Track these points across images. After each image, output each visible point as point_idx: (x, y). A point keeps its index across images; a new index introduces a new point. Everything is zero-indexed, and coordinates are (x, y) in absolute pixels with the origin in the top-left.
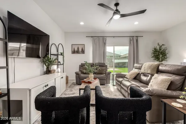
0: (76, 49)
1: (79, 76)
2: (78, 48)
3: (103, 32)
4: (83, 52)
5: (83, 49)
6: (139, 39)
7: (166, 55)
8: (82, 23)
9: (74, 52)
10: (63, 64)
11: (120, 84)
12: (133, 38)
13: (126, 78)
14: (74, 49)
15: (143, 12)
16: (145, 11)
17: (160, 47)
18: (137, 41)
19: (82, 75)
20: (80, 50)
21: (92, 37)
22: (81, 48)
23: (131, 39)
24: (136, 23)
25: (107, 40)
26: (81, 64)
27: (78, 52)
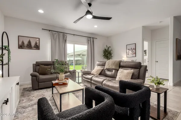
0: (26, 43)
1: (38, 78)
2: (29, 42)
3: (63, 28)
4: (37, 47)
5: (38, 44)
6: (95, 40)
7: (111, 55)
8: (41, 11)
9: (21, 47)
10: (8, 64)
11: (90, 81)
12: (90, 39)
13: (93, 74)
14: (23, 42)
15: (109, 19)
16: (111, 18)
17: (108, 48)
18: (93, 41)
19: (42, 77)
21: (50, 30)
22: (35, 42)
23: (89, 39)
24: (96, 26)
25: (67, 37)
26: (36, 62)
27: (29, 46)
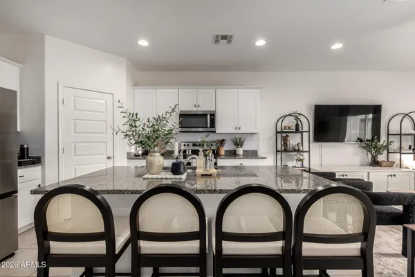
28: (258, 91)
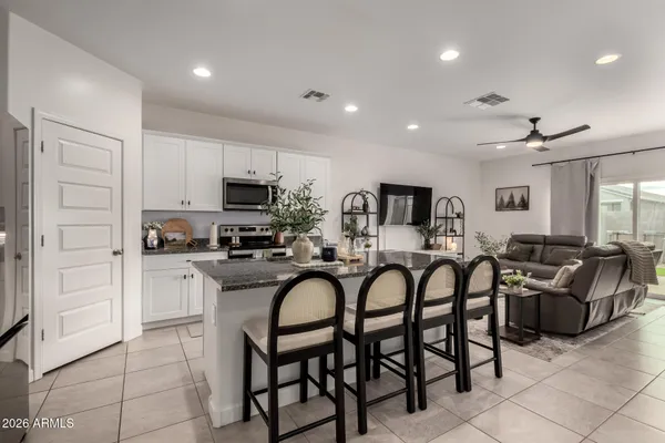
0: (506, 200)
2: (512, 197)
4: (525, 205)
5: (526, 198)
9: (500, 207)
10: (463, 236)
14: (502, 199)
20: (517, 200)
21: (551, 163)
22: (520, 196)
27: (511, 206)
28: (328, 160)
